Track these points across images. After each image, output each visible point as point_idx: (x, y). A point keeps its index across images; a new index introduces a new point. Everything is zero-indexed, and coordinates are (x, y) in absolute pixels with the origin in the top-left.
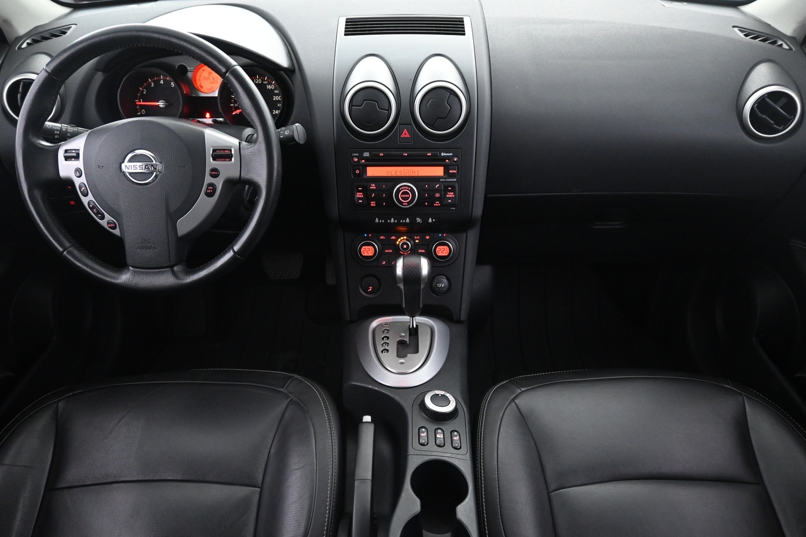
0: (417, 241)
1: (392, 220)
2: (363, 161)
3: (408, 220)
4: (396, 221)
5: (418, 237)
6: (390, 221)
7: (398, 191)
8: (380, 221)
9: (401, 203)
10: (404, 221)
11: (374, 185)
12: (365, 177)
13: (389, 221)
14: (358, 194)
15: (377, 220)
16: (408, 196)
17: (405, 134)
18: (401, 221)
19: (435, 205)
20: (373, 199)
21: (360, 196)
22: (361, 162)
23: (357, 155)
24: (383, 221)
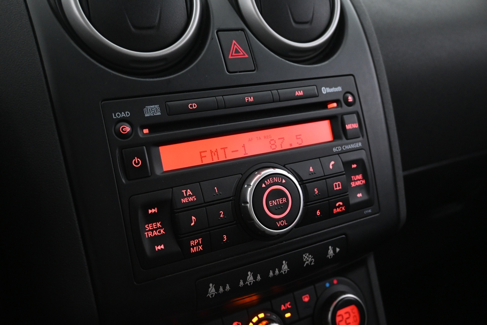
0: (288, 315)
1: (250, 278)
2: (146, 131)
3: (285, 267)
4: (259, 278)
5: (288, 305)
6: (245, 281)
7: (259, 191)
8: (221, 289)
9: (272, 223)
10: (277, 272)
11: (189, 192)
12: (158, 172)
13: (241, 283)
14: (149, 227)
15: (212, 290)
16: (284, 200)
17: (237, 51)
18: (271, 274)
19: (335, 211)
20: (194, 233)
21: (156, 233)
22: (141, 135)
23: (126, 114)
24: (228, 287)
